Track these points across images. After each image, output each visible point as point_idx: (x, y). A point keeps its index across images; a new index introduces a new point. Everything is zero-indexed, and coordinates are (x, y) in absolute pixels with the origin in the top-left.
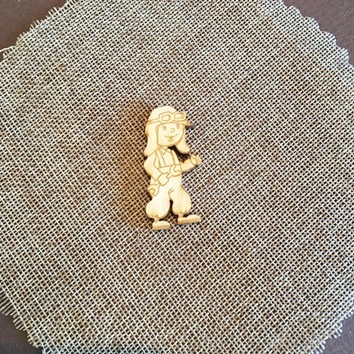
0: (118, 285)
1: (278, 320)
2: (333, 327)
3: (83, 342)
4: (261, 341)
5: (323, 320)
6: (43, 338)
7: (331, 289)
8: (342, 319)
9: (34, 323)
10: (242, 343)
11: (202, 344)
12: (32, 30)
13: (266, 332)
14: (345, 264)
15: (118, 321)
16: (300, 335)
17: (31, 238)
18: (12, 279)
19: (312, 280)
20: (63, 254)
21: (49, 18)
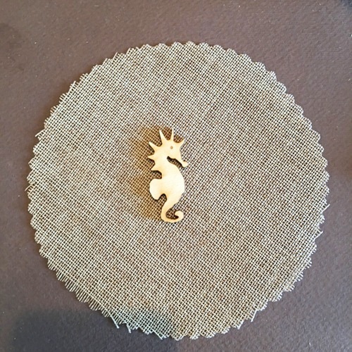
0: (162, 272)
1: (269, 267)
2: (305, 261)
3: (150, 313)
4: (262, 282)
5: (298, 259)
6: (125, 317)
7: (299, 238)
8: (310, 255)
9: (116, 310)
10: (250, 287)
11: (225, 294)
12: (52, 115)
13: (263, 276)
14: (304, 220)
15: (169, 294)
16: (286, 272)
17: (97, 257)
18: (93, 286)
19: (285, 235)
20: (121, 262)
21: (62, 103)
